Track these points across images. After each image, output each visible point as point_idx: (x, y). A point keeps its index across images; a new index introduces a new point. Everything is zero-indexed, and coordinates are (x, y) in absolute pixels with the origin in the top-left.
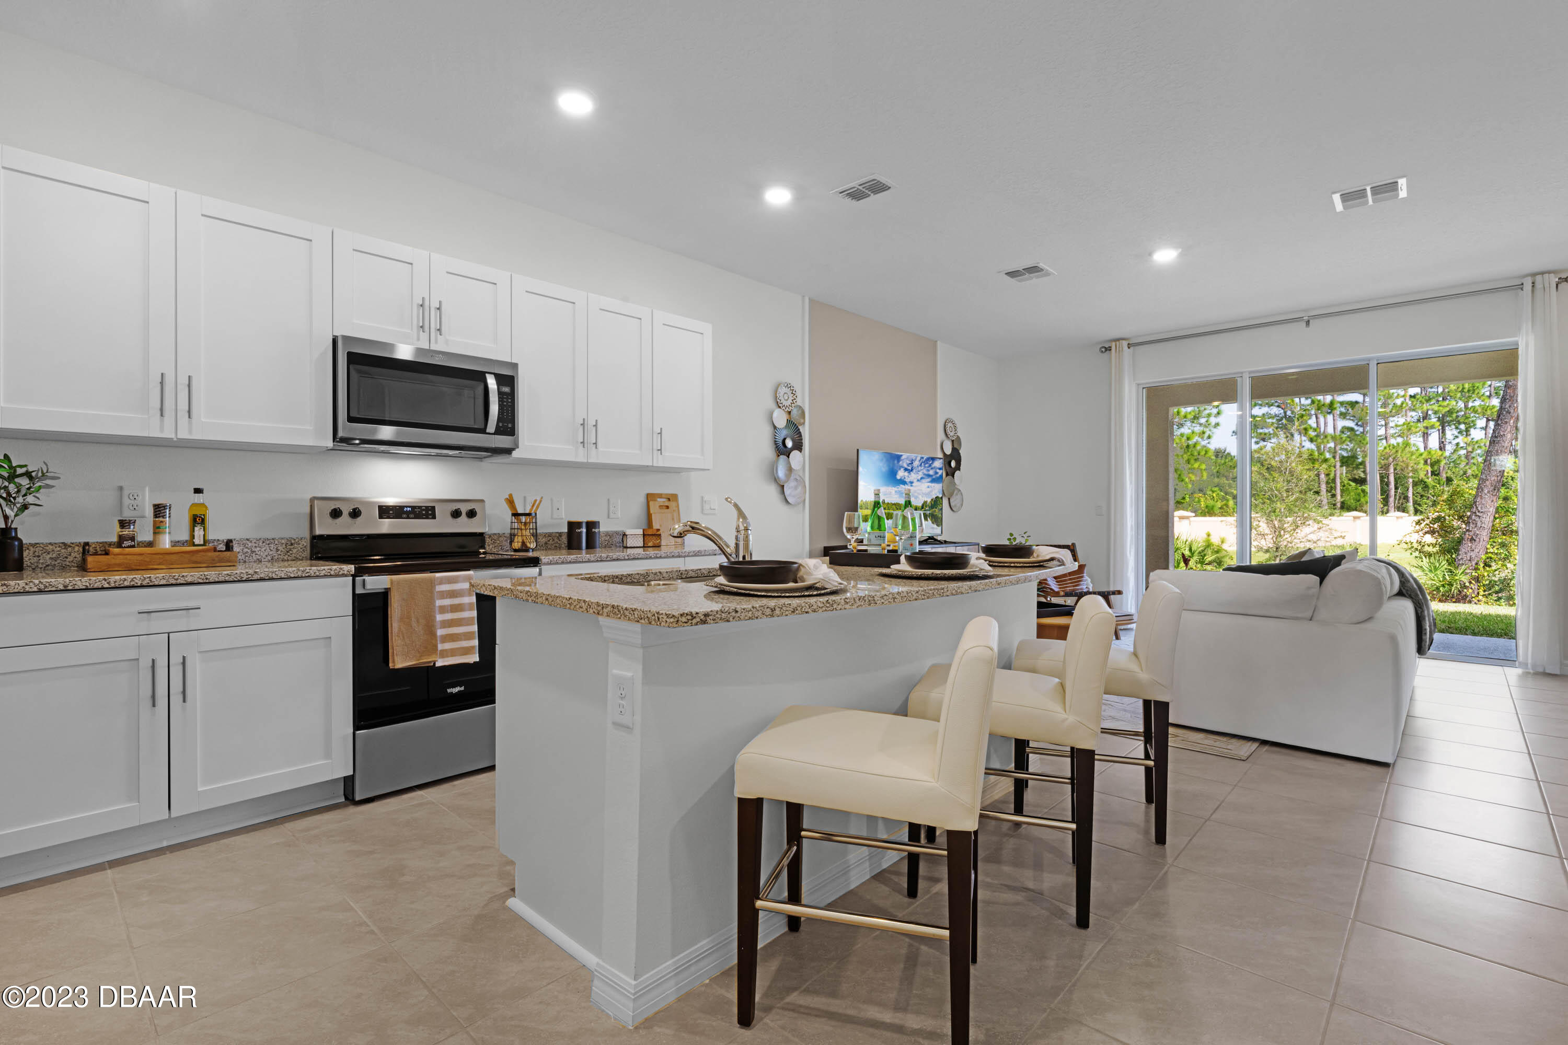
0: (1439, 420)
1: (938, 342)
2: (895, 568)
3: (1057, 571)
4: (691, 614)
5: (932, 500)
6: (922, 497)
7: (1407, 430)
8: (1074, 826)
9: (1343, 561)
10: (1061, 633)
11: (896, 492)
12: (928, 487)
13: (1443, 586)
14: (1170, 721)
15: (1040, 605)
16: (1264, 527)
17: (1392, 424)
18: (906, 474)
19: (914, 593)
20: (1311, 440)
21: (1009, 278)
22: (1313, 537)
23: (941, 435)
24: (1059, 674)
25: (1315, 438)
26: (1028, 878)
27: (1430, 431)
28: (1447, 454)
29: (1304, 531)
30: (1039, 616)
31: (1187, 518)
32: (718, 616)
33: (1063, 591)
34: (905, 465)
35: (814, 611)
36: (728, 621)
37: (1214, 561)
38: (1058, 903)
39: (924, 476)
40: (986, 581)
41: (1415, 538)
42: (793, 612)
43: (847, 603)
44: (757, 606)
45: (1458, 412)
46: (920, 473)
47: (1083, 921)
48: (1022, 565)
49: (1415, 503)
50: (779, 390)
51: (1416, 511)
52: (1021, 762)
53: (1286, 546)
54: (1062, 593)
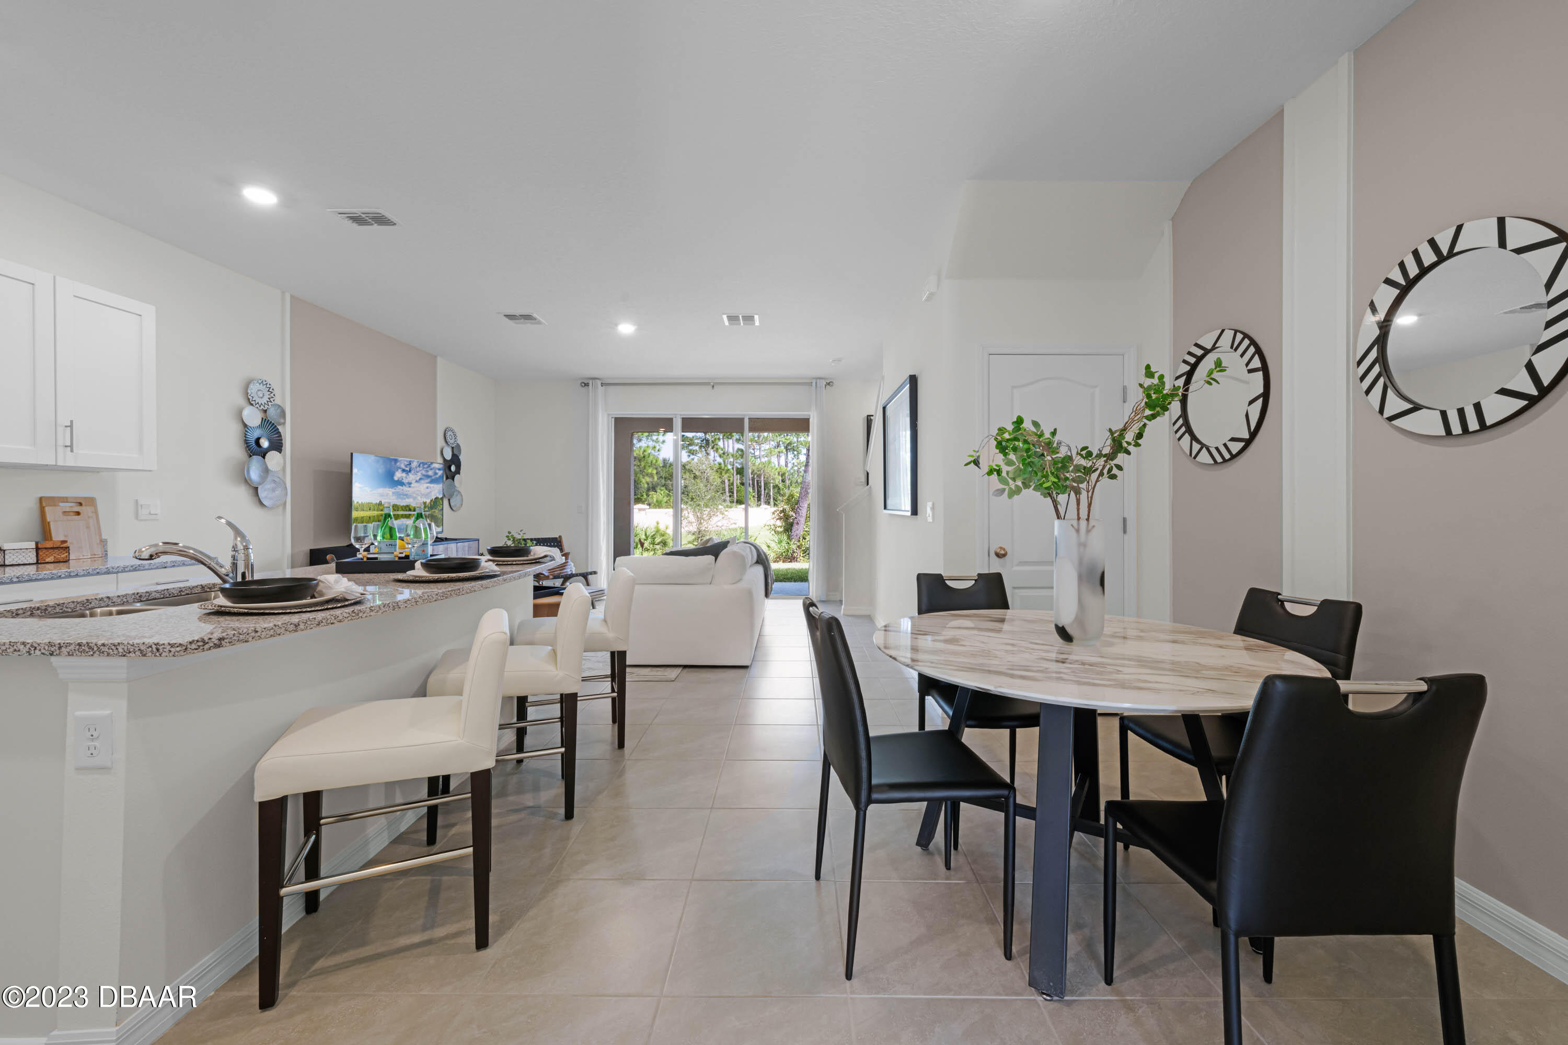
0: (785, 448)
1: (438, 357)
2: (410, 573)
3: (549, 566)
4: (203, 640)
5: (431, 501)
6: (421, 497)
7: (769, 453)
8: (563, 750)
9: (729, 545)
10: (553, 610)
11: (393, 493)
12: (427, 488)
13: (784, 552)
14: (627, 664)
15: (536, 589)
16: (692, 518)
17: (762, 449)
18: (404, 475)
19: (434, 596)
20: (720, 456)
21: (507, 319)
22: (720, 524)
23: (440, 442)
24: (551, 642)
25: (722, 455)
26: (528, 800)
27: (781, 454)
28: (789, 469)
29: (714, 520)
30: (535, 597)
31: (644, 510)
32: (235, 638)
33: (551, 575)
34: (403, 466)
35: (340, 621)
36: (247, 641)
37: (661, 542)
38: (551, 809)
39: (423, 477)
40: (496, 579)
41: (772, 522)
42: (318, 625)
43: (372, 611)
44: (280, 623)
45: (794, 443)
46: (419, 474)
47: (569, 815)
48: (522, 562)
49: (774, 499)
50: (251, 386)
51: (775, 505)
52: (522, 714)
53: (704, 530)
54: (551, 577)
